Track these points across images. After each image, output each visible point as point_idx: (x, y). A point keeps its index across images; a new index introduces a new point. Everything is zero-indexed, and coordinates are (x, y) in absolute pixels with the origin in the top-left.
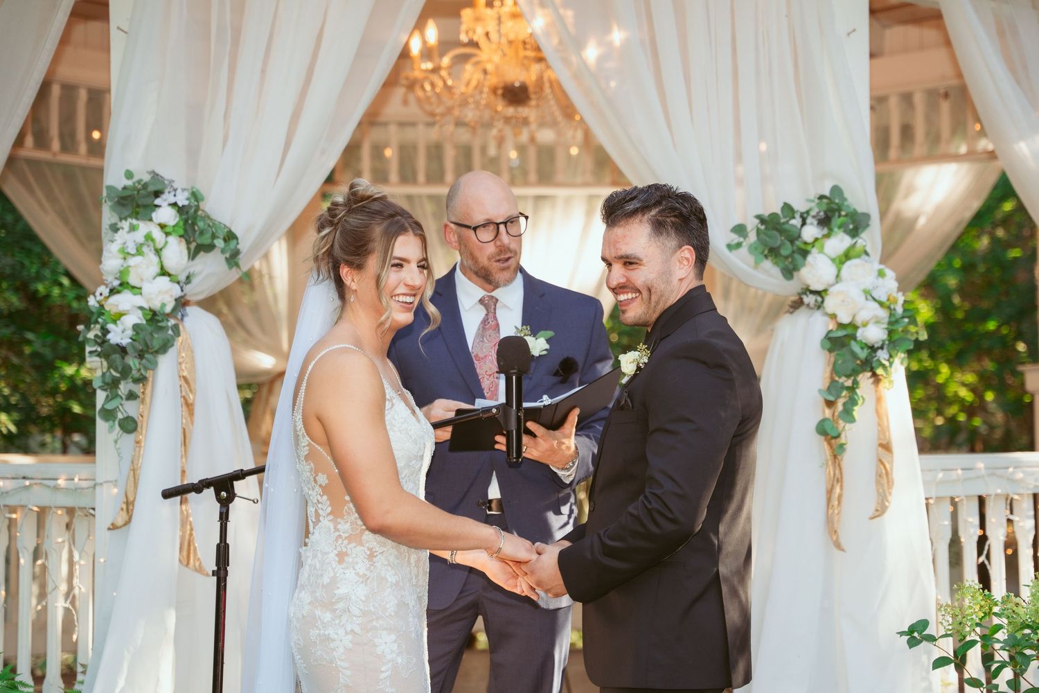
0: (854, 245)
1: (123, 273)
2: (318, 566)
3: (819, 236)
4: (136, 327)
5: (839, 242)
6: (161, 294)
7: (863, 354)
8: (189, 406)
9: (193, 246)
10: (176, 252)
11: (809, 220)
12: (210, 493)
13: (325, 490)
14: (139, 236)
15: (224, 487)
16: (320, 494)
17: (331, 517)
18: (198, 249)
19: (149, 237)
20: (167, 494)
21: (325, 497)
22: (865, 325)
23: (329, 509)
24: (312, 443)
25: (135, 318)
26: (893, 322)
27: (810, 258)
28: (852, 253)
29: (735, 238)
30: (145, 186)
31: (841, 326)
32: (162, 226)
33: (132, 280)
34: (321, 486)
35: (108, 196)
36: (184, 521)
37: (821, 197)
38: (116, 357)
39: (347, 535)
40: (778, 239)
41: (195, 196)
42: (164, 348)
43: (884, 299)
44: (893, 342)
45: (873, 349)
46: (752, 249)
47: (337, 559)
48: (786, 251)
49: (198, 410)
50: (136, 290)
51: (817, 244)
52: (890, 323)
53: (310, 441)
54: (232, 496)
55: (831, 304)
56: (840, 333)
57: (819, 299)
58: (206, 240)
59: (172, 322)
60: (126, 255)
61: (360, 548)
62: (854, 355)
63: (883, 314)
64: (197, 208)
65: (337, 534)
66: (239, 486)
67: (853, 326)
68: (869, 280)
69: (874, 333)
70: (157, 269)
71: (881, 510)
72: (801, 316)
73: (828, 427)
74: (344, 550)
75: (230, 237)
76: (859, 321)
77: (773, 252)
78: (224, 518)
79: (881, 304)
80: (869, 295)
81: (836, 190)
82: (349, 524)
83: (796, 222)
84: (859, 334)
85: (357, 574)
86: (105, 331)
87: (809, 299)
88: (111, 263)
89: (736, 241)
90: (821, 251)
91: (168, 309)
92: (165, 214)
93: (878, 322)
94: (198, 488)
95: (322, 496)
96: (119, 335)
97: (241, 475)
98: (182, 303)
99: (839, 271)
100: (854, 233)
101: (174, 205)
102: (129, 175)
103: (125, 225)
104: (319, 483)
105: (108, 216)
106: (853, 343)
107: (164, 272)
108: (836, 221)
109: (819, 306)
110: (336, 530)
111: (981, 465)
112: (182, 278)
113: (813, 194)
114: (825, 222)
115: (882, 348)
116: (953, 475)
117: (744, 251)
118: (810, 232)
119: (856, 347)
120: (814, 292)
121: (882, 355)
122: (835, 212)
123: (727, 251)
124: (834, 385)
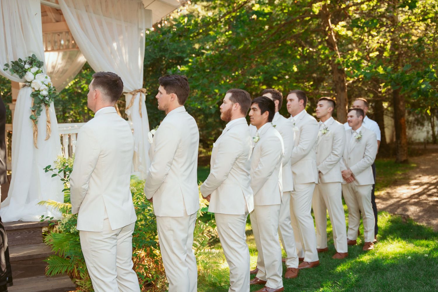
0: (39, 70)
3: (29, 67)
5: (35, 69)
7: (42, 98)
11: (26, 63)
22: (42, 91)
26: (50, 90)
27: (27, 73)
28: (38, 72)
29: (6, 67)
31: (36, 91)
37: (29, 57)
40: (18, 68)
43: (47, 84)
44: (50, 95)
45: (44, 97)
46: (10, 70)
48: (20, 71)
51: (29, 70)
52: (49, 90)
55: (33, 85)
56: (36, 93)
57: (30, 84)
62: (39, 98)
63: (47, 88)
67: (39, 91)
68: (43, 79)
69: (45, 93)
71: (48, 138)
72: (26, 89)
73: (33, 117)
76: (41, 89)
77: (17, 71)
79: (46, 85)
80: (43, 83)
81: (33, 55)
83: (23, 63)
84: (41, 93)
87: (27, 84)
89: (6, 68)
90: (30, 71)
93: (46, 90)
99: (35, 76)
100: (39, 67)
106: (39, 95)
108: (34, 63)
109: (30, 86)
111: (76, 126)
113: (27, 56)
114: (31, 64)
115: (47, 97)
116: (69, 128)
117: (8, 70)
118: (27, 66)
119: (40, 97)
120: (28, 82)
121: (47, 98)
122: (33, 61)
123: (3, 71)
124: (34, 106)
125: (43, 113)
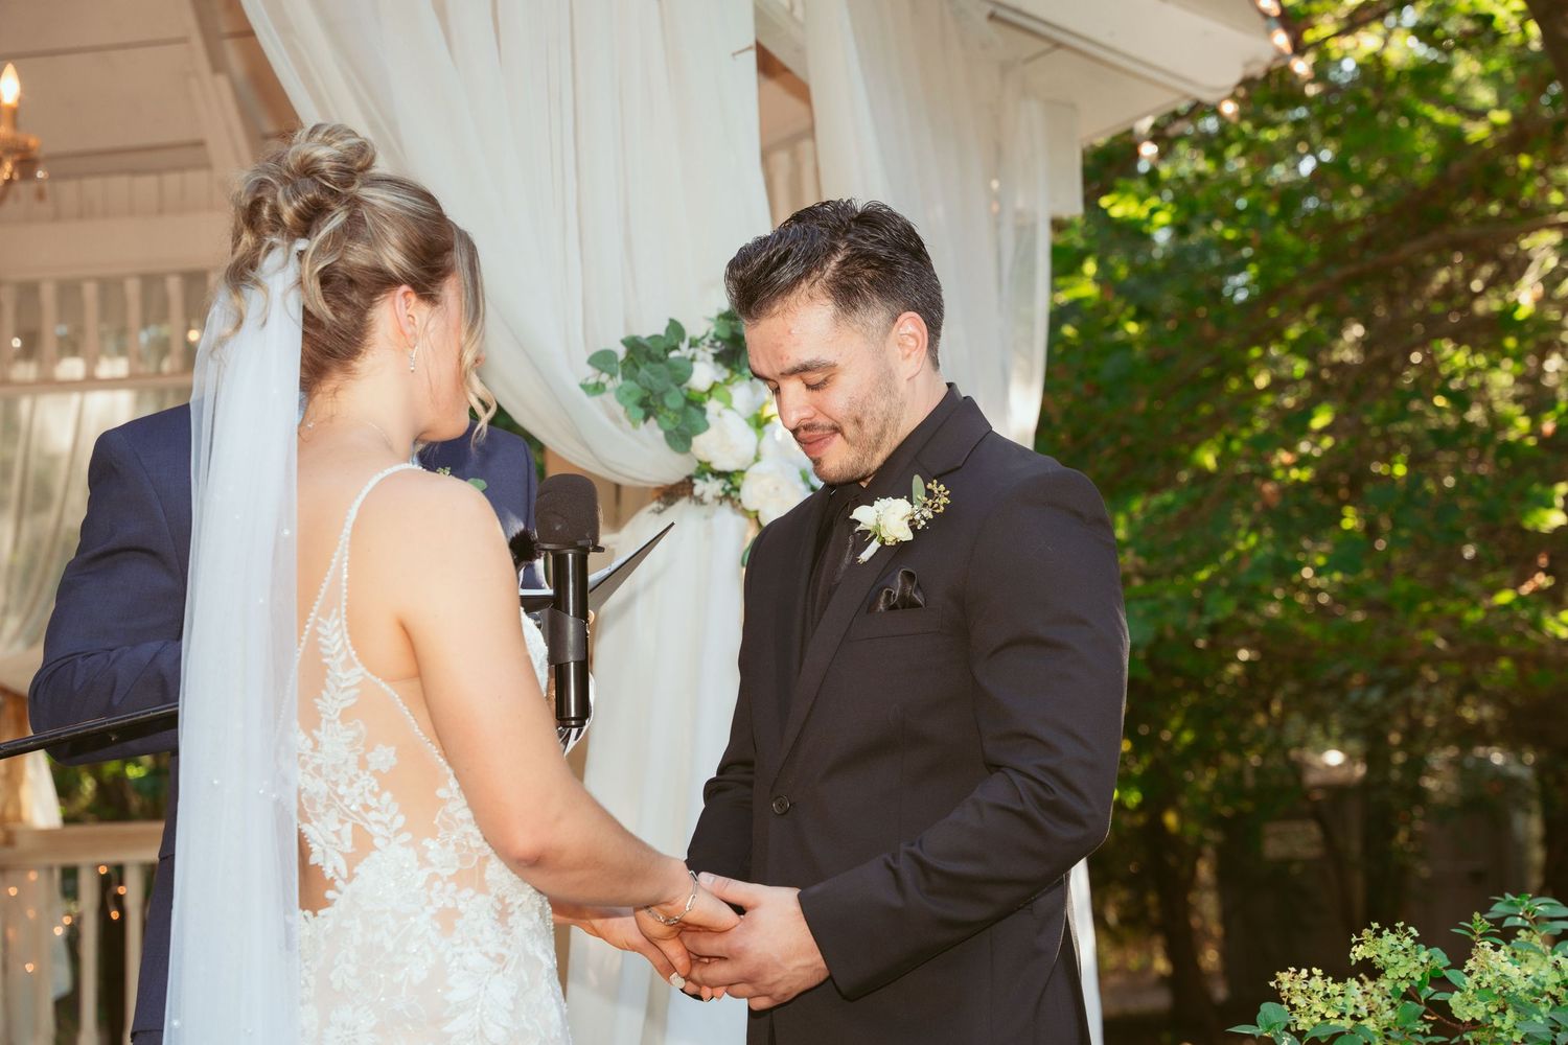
2: (390, 946)
3: (720, 379)
5: (752, 392)
11: (700, 354)
13: (385, 781)
16: (371, 792)
17: (406, 837)
21: (387, 796)
23: (400, 820)
24: (373, 678)
27: (709, 417)
29: (595, 375)
34: (376, 773)
39: (452, 871)
46: (621, 397)
47: (438, 925)
48: (673, 401)
51: (716, 393)
53: (368, 674)
55: (751, 495)
57: (730, 485)
61: (481, 898)
65: (427, 871)
72: (691, 519)
74: (450, 905)
80: (807, 479)
82: (452, 848)
83: (686, 351)
85: (486, 954)
87: (709, 488)
89: (592, 381)
90: (725, 405)
95: (378, 795)
99: (759, 441)
104: (373, 767)
109: (729, 497)
110: (424, 861)
113: (710, 310)
117: (608, 397)
118: (703, 374)
120: (719, 475)
123: (582, 392)
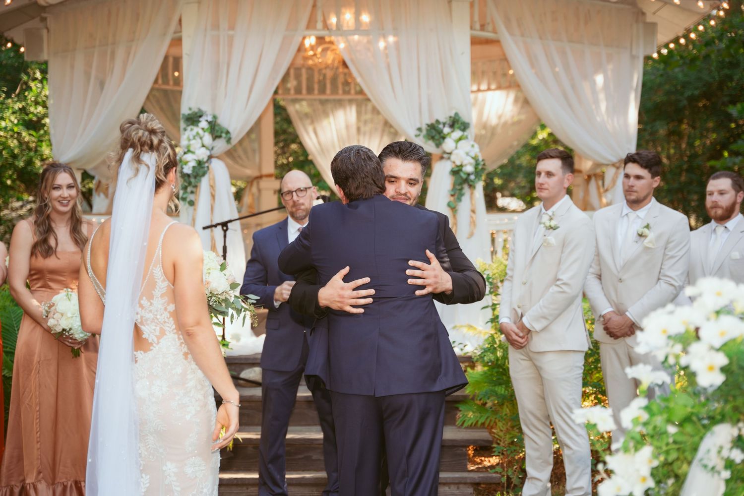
0: (463, 135)
1: (188, 146)
3: (450, 132)
4: (194, 167)
5: (457, 134)
6: (202, 154)
7: (464, 176)
8: (213, 196)
9: (214, 136)
10: (207, 138)
11: (446, 126)
12: (220, 227)
14: (194, 132)
15: (224, 225)
16: (167, 318)
17: (175, 331)
18: (216, 137)
19: (198, 133)
20: (204, 228)
21: (171, 319)
22: (466, 165)
25: (193, 164)
26: (477, 164)
27: (446, 140)
28: (462, 138)
29: (418, 133)
30: (196, 113)
31: (457, 166)
32: (203, 129)
33: (192, 149)
34: (169, 312)
35: (183, 118)
36: (213, 239)
37: (450, 117)
38: (186, 178)
40: (434, 133)
41: (215, 117)
42: (204, 175)
43: (474, 156)
44: (478, 173)
45: (469, 174)
46: (424, 137)
47: (184, 357)
48: (437, 137)
49: (217, 197)
50: (193, 153)
51: (449, 135)
53: (169, 284)
54: (227, 229)
55: (453, 157)
56: (457, 169)
57: (449, 156)
58: (218, 134)
59: (206, 165)
60: (189, 140)
62: (461, 177)
63: (473, 161)
64: (215, 122)
66: (229, 225)
67: (461, 166)
68: (468, 148)
69: (469, 169)
70: (200, 145)
71: (471, 235)
72: (443, 162)
73: (451, 204)
75: (228, 132)
76: (464, 164)
77: (433, 138)
78: (225, 236)
79: (473, 158)
80: (467, 154)
81: (456, 114)
83: (441, 126)
84: (464, 169)
86: (182, 168)
87: (445, 156)
88: (184, 142)
90: (450, 137)
91: (205, 160)
92: (203, 124)
93: (471, 164)
94: (215, 226)
95: (169, 319)
96: (187, 170)
97: (230, 221)
98: (210, 157)
99: (457, 145)
100: (464, 130)
101: (207, 121)
102: (190, 109)
103: (189, 128)
104: (168, 310)
105: (182, 124)
106: (461, 172)
107: (203, 146)
108: (456, 126)
109: (449, 158)
110: (179, 338)
112: (210, 148)
113: (447, 116)
114: (452, 126)
115: (472, 174)
117: (421, 136)
118: (446, 130)
119: (462, 174)
120: (448, 153)
121: (472, 177)
122: (456, 123)
123: (415, 137)
124: (454, 189)
125: (466, 199)
